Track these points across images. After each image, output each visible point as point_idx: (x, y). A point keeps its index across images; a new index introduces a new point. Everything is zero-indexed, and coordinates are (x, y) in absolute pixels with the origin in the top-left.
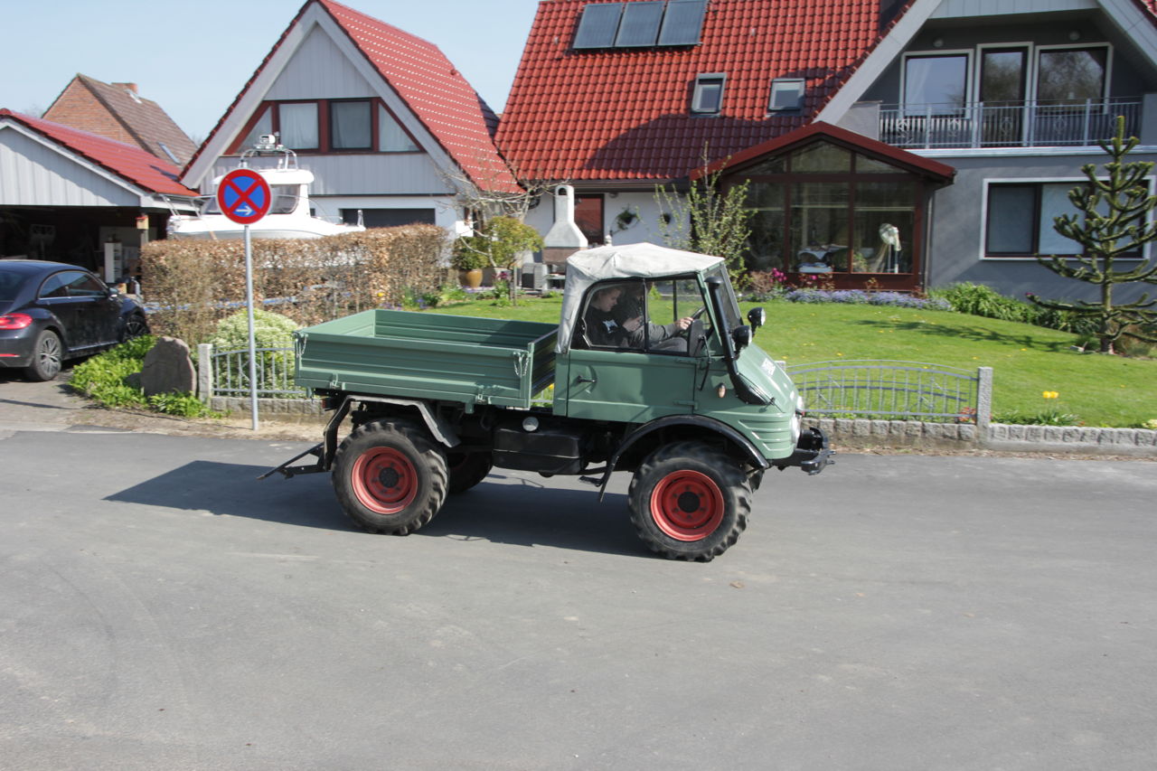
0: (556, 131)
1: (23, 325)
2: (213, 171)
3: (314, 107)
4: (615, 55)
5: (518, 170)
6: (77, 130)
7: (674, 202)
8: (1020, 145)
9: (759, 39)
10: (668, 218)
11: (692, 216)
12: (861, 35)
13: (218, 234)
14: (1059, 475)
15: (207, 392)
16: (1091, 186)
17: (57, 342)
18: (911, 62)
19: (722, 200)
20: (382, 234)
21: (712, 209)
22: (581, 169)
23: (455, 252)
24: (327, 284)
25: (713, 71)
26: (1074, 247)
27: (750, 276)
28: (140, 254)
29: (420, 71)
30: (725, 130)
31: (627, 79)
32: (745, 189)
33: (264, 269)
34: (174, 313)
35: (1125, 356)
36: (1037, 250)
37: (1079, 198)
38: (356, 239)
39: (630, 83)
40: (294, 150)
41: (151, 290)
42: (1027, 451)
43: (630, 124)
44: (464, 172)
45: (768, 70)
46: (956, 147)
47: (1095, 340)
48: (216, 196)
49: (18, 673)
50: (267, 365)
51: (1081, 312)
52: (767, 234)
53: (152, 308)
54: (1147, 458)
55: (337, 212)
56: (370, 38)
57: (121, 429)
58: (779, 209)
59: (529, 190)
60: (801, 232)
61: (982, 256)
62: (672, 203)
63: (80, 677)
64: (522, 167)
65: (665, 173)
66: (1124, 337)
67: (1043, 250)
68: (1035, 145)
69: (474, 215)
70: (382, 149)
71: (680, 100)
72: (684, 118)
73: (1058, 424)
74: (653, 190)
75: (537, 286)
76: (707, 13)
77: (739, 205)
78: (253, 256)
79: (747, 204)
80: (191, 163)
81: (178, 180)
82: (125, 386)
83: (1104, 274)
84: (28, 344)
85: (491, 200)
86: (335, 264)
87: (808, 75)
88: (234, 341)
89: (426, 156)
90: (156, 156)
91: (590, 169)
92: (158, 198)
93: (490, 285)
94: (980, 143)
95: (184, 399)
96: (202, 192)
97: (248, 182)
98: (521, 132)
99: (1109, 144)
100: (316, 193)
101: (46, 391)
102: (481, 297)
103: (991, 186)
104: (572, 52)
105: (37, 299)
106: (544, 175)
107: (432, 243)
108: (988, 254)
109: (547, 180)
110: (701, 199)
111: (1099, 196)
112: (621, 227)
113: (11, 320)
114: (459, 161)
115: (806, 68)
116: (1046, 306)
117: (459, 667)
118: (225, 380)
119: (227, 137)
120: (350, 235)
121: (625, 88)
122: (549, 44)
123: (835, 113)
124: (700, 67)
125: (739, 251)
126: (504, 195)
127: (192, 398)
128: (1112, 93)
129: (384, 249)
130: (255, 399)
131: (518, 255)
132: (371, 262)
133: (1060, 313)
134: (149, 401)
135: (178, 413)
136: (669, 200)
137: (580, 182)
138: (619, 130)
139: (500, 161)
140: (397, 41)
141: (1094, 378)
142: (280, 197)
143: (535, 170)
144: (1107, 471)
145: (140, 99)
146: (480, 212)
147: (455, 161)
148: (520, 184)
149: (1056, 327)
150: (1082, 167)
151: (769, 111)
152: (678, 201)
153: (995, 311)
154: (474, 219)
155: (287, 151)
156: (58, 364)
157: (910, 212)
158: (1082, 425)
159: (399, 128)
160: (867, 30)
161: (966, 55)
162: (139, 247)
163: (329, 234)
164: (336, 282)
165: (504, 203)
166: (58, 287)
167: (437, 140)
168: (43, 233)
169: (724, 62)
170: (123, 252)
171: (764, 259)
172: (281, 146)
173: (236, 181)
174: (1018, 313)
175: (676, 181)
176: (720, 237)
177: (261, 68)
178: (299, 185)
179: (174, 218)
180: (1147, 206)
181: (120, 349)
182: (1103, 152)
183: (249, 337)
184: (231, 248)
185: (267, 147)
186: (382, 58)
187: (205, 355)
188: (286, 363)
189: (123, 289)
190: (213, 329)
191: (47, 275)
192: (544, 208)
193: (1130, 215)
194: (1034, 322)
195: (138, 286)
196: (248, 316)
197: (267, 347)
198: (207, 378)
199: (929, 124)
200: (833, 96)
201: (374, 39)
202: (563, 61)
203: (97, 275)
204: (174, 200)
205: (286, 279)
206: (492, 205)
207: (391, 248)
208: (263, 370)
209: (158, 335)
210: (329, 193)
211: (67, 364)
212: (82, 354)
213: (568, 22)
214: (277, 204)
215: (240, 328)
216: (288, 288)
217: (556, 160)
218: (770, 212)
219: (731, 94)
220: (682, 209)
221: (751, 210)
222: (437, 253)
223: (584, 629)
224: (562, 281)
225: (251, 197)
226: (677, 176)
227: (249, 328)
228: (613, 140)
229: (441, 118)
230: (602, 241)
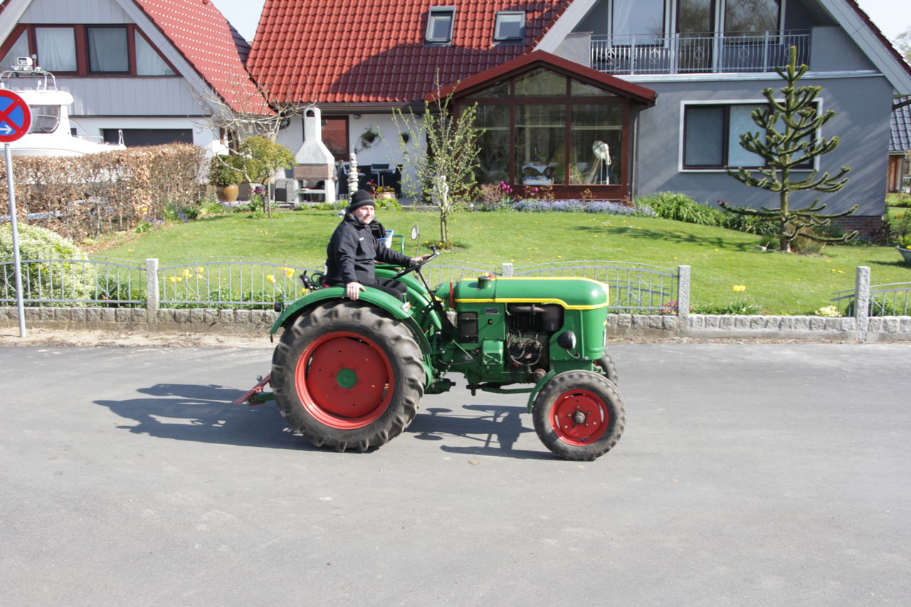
0: (303, 58)
3: (71, 30)
5: (269, 94)
7: (411, 123)
8: (710, 72)
10: (406, 138)
11: (428, 135)
14: (747, 357)
16: (770, 107)
19: (455, 121)
20: (142, 153)
22: (327, 93)
23: (212, 169)
24: (91, 200)
25: (444, 4)
26: (757, 160)
27: (481, 189)
30: (456, 58)
31: (366, 11)
32: (475, 111)
33: (27, 185)
35: (801, 253)
36: (727, 163)
37: (761, 118)
38: (117, 157)
39: (370, 15)
40: (52, 72)
42: (721, 338)
43: (371, 52)
44: (219, 95)
45: (493, 3)
46: (656, 73)
47: (776, 240)
50: (34, 276)
51: (765, 215)
52: (495, 151)
54: (819, 340)
55: (98, 132)
58: (505, 128)
59: (280, 112)
60: (524, 149)
61: (680, 169)
62: (408, 123)
64: (273, 91)
65: (403, 97)
66: (801, 237)
67: (731, 163)
68: (723, 72)
69: (229, 135)
70: (139, 72)
71: (415, 30)
72: (419, 47)
73: (746, 314)
74: (390, 112)
75: (289, 200)
77: (469, 125)
78: (15, 173)
79: (476, 124)
83: (783, 182)
85: (245, 121)
86: (98, 181)
87: (528, 9)
89: (181, 79)
91: (335, 93)
93: (246, 199)
94: (677, 69)
97: (6, 102)
98: (271, 58)
99: (785, 70)
100: (76, 114)
102: (238, 211)
103: (687, 107)
106: (293, 98)
107: (190, 161)
108: (685, 167)
109: (296, 103)
110: (435, 119)
111: (777, 116)
112: (365, 145)
114: (214, 85)
115: (526, 3)
116: (735, 212)
120: (111, 153)
121: (365, 18)
123: (552, 42)
124: (433, 0)
125: (470, 167)
126: (257, 117)
128: (786, 28)
129: (144, 167)
130: (22, 308)
131: (271, 172)
132: (133, 178)
133: (746, 217)
136: (407, 122)
137: (326, 105)
138: (361, 57)
139: (252, 85)
141: (775, 273)
142: (40, 117)
143: (285, 94)
144: (787, 353)
146: (234, 132)
147: (210, 85)
148: (270, 106)
149: (744, 230)
150: (763, 91)
151: (495, 41)
152: (415, 121)
153: (693, 217)
155: (46, 73)
157: (618, 131)
158: (766, 314)
159: (155, 53)
163: (91, 153)
164: (99, 198)
165: (257, 124)
167: (192, 65)
171: (492, 173)
172: (39, 68)
174: (712, 219)
175: (413, 103)
176: (453, 154)
178: (60, 106)
180: (816, 125)
182: (780, 77)
183: (14, 250)
185: (25, 69)
188: (52, 274)
192: (294, 128)
193: (803, 132)
194: (726, 226)
196: (12, 230)
197: (32, 259)
199: (633, 53)
200: (550, 28)
205: (50, 195)
206: (246, 126)
207: (151, 165)
208: (29, 281)
210: (89, 114)
214: (38, 123)
215: (4, 241)
216: (52, 203)
217: (304, 85)
218: (497, 131)
219: (460, 25)
220: (420, 129)
221: (480, 129)
222: (196, 170)
223: (338, 508)
224: (313, 194)
225: (10, 116)
226: (414, 99)
227: (14, 241)
228: (356, 66)
229: (195, 45)
230: (347, 158)
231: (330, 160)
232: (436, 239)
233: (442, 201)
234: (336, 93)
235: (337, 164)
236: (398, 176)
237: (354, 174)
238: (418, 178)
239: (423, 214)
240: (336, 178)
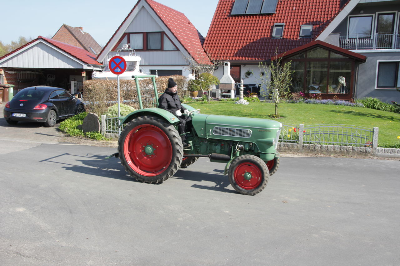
0: (224, 43)
1: (44, 108)
2: (107, 56)
3: (142, 35)
4: (246, 17)
5: (211, 57)
6: (63, 43)
8: (391, 48)
9: (297, 11)
10: (263, 74)
11: (271, 73)
12: (334, 9)
13: (108, 78)
15: (104, 132)
17: (55, 114)
18: (351, 19)
19: (282, 68)
20: (164, 78)
21: (279, 70)
22: (233, 57)
23: (189, 85)
24: (145, 95)
25: (280, 22)
27: (292, 94)
28: (83, 85)
29: (178, 22)
30: (284, 43)
31: (250, 25)
32: (290, 64)
33: (124, 90)
34: (94, 105)
36: (396, 86)
39: (251, 27)
40: (134, 50)
41: (86, 97)
42: (391, 158)
43: (250, 41)
44: (192, 57)
45: (300, 22)
46: (367, 49)
48: (108, 65)
49: (41, 224)
52: (298, 80)
53: (86, 103)
55: (149, 71)
56: (161, 11)
57: (75, 143)
58: (302, 71)
59: (215, 64)
60: (310, 79)
61: (376, 88)
62: (265, 69)
63: (61, 226)
64: (212, 56)
65: (262, 58)
67: (399, 86)
68: (397, 48)
69: (196, 72)
70: (164, 49)
71: (268, 33)
72: (270, 39)
74: (258, 64)
75: (217, 97)
76: (278, 2)
77: (288, 69)
78: (120, 86)
79: (291, 69)
80: (100, 54)
81: (96, 60)
82: (77, 129)
84: (46, 114)
85: (201, 67)
86: (148, 89)
87: (314, 24)
88: (114, 114)
89: (179, 52)
90: (89, 52)
92: (89, 66)
93: (201, 96)
94: (376, 47)
95: (96, 134)
96: (104, 64)
97: (119, 60)
98: (212, 44)
100: (142, 64)
101: (51, 130)
102: (198, 101)
103: (380, 63)
104: (230, 16)
105: (49, 99)
106: (220, 58)
107: (181, 82)
108: (378, 87)
109: (221, 60)
110: (275, 67)
112: (246, 77)
113: (40, 107)
114: (191, 53)
115: (313, 21)
116: (399, 106)
117: (188, 227)
118: (110, 127)
119: (113, 45)
121: (249, 28)
122: (222, 13)
123: (323, 37)
124: (275, 21)
125: (288, 86)
126: (206, 65)
127: (99, 133)
129: (164, 84)
131: (210, 86)
132: (160, 88)
134: (85, 134)
135: (94, 138)
136: (264, 67)
137: (232, 61)
138: (246, 43)
139: (205, 54)
140: (170, 12)
142: (130, 66)
143: (217, 57)
145: (84, 32)
146: (197, 71)
147: (189, 54)
148: (211, 61)
151: (300, 36)
152: (267, 68)
153: (380, 107)
154: (196, 73)
155: (132, 50)
156: (55, 121)
157: (349, 72)
159: (170, 42)
160: (336, 8)
161: (372, 16)
162: (83, 82)
164: (148, 95)
165: (206, 68)
166: (56, 95)
167: (183, 46)
168: (51, 77)
169: (284, 19)
170: (77, 84)
171: (297, 88)
172: (130, 48)
173: (115, 60)
174: (388, 109)
175: (266, 61)
176: (281, 80)
177: (124, 21)
178: (136, 61)
179: (94, 73)
181: (75, 116)
183: (118, 113)
184: (113, 83)
185: (126, 49)
186: (165, 18)
187: (104, 119)
189: (77, 97)
190: (107, 110)
191: (52, 92)
192: (220, 69)
194: (395, 112)
195: (82, 95)
196: (118, 106)
198: (104, 127)
199: (357, 41)
200: (322, 31)
201: (163, 12)
202: (227, 19)
203: (69, 92)
204: (94, 66)
205: (131, 94)
206: (202, 69)
209: (88, 112)
210: (146, 64)
211: (58, 122)
212: (63, 118)
213: (229, 5)
214: (129, 68)
215: (115, 110)
216: (132, 97)
217: (224, 53)
218: (299, 72)
219: (286, 30)
220: (268, 71)
221: (292, 71)
222: (183, 85)
223: (231, 216)
224: (226, 95)
225: (120, 65)
226: (266, 59)
227: (118, 110)
228: (244, 46)
229: (185, 39)
230: (239, 81)
231: (233, 82)
232: (273, 113)
233: (276, 99)
234: (236, 57)
235: (236, 84)
236: (259, 88)
237: (242, 88)
238: (267, 90)
239: (268, 103)
240: (235, 89)
